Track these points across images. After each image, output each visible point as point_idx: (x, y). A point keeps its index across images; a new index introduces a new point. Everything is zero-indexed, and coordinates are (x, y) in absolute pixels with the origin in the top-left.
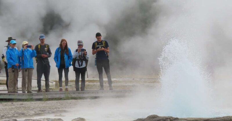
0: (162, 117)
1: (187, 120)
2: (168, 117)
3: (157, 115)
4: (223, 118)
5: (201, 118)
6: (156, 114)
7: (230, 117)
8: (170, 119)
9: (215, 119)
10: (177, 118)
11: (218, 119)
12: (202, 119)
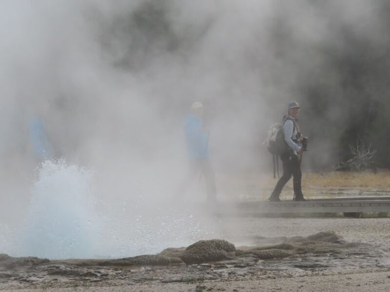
0: (17, 258)
1: (66, 263)
2: (30, 257)
3: (7, 255)
4: (136, 260)
5: (93, 260)
6: (6, 253)
7: (149, 257)
8: (33, 261)
9: (120, 262)
10: (46, 259)
11: (126, 262)
12: (95, 262)
